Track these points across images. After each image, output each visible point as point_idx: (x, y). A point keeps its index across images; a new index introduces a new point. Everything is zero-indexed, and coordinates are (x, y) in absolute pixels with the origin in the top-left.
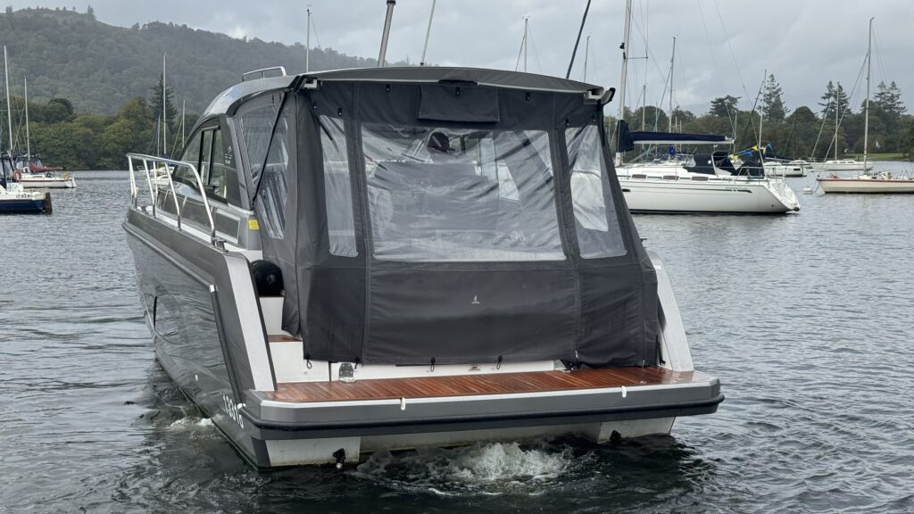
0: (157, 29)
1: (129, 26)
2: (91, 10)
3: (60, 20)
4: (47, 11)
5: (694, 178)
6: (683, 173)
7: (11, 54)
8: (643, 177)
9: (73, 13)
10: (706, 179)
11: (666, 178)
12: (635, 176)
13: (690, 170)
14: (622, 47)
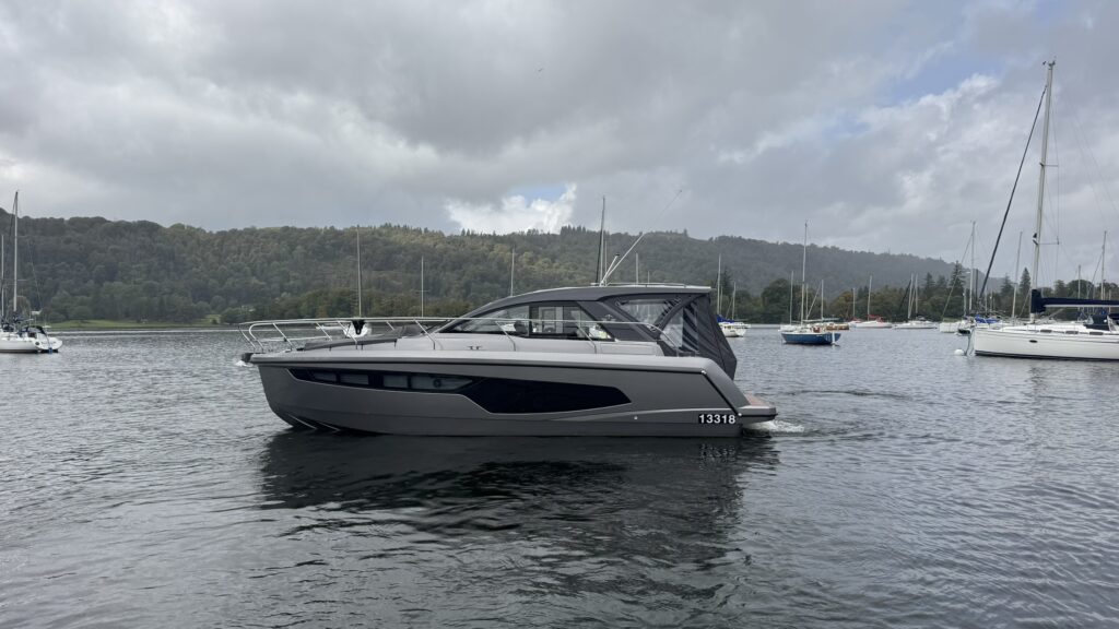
0: (723, 240)
1: (707, 239)
2: (685, 231)
3: (668, 237)
4: (661, 233)
5: (1091, 333)
6: (1084, 329)
7: (641, 258)
8: (1049, 331)
9: (676, 233)
10: (1101, 334)
11: (1068, 332)
12: (1043, 331)
13: (1088, 326)
14: (1035, 236)
